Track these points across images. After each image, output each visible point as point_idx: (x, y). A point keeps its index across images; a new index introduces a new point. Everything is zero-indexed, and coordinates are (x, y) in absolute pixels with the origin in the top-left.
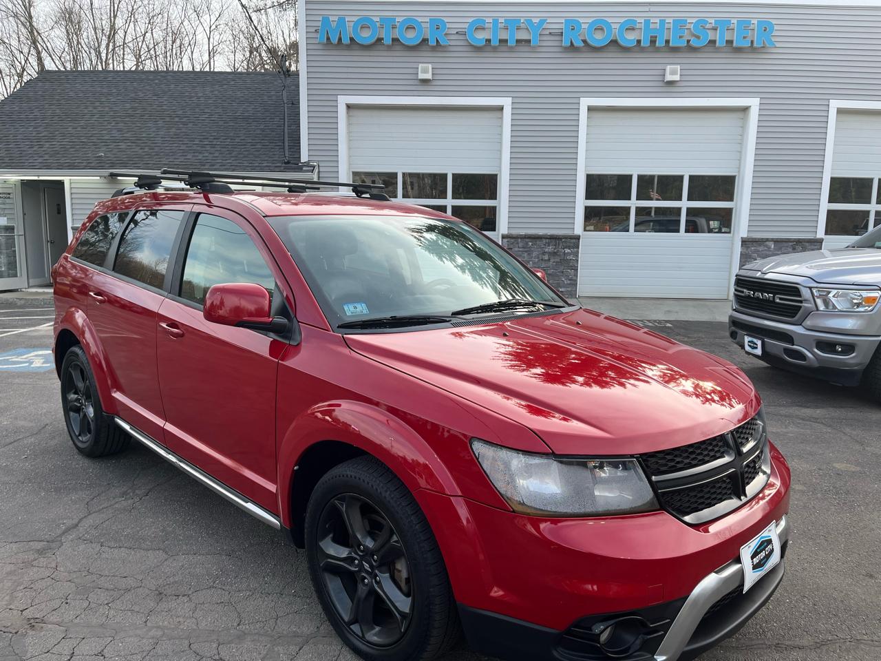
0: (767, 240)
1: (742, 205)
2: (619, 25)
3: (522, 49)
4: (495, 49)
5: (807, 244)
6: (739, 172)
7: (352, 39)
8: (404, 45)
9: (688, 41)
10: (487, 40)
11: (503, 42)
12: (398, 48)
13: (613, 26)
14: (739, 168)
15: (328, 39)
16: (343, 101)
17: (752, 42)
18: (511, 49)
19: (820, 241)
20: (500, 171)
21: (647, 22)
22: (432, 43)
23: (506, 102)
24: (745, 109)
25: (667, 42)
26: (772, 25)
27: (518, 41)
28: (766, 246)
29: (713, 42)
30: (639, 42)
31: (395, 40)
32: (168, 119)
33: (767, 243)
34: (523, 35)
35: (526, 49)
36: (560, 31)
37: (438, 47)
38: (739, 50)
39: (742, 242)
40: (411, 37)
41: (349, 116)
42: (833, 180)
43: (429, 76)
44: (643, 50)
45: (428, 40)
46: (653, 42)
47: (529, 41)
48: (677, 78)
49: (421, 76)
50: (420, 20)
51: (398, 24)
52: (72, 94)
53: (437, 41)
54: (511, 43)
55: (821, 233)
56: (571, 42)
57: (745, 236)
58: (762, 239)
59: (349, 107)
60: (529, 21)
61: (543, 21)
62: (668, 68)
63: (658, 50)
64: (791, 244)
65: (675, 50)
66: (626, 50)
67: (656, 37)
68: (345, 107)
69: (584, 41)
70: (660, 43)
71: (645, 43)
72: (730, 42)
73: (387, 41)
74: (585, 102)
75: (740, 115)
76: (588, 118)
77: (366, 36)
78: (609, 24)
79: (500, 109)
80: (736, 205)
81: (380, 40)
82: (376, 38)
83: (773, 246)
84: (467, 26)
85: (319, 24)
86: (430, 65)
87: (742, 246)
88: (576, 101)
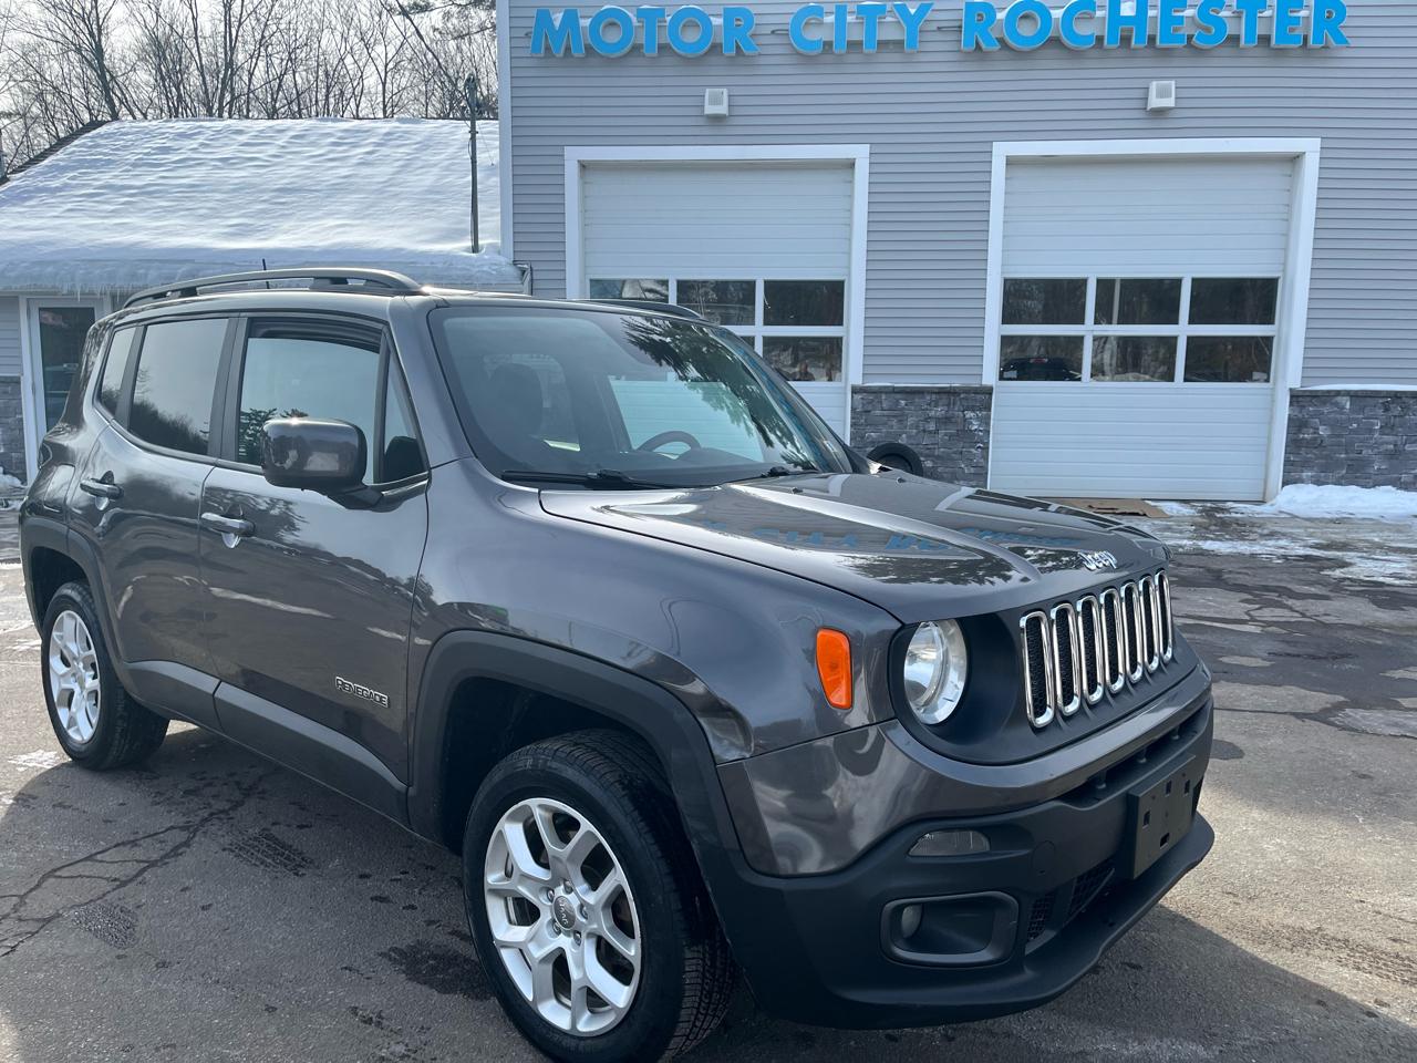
0: (1338, 394)
1: (1291, 331)
2: (1064, 10)
3: (888, 57)
4: (839, 60)
6: (1284, 271)
7: (589, 49)
8: (679, 55)
10: (825, 43)
11: (854, 46)
12: (668, 60)
13: (1053, 13)
14: (1285, 264)
15: (548, 48)
16: (573, 155)
17: (1306, 38)
18: (869, 59)
20: (849, 275)
21: (1114, 5)
22: (729, 50)
23: (860, 153)
24: (1294, 159)
25: (1152, 39)
26: (1340, 8)
27: (883, 44)
28: (1336, 404)
29: (1233, 39)
30: (1100, 39)
31: (664, 48)
33: (1339, 399)
34: (889, 34)
35: (896, 57)
36: (957, 24)
37: (739, 57)
38: (1281, 53)
39: (1292, 397)
40: (691, 42)
41: (584, 183)
43: (722, 109)
44: (1107, 54)
45: (721, 45)
46: (1126, 40)
47: (900, 43)
48: (1170, 102)
49: (709, 110)
50: (707, 10)
51: (668, 19)
53: (738, 47)
54: (869, 47)
56: (977, 43)
57: (1297, 385)
58: (1329, 391)
59: (583, 166)
60: (901, 7)
61: (925, 7)
62: (1154, 85)
63: (1134, 54)
64: (1381, 401)
65: (1166, 53)
66: (1075, 54)
67: (1131, 30)
68: (576, 165)
69: (1001, 41)
70: (1138, 41)
71: (1112, 42)
72: (1265, 39)
73: (650, 50)
74: (1002, 150)
75: (1287, 169)
76: (1006, 179)
77: (613, 42)
78: (1045, 8)
79: (849, 165)
80: (1279, 330)
81: (637, 48)
82: (629, 46)
83: (1348, 406)
84: (789, 19)
85: (532, 23)
86: (725, 91)
87: (1291, 404)
88: (985, 148)
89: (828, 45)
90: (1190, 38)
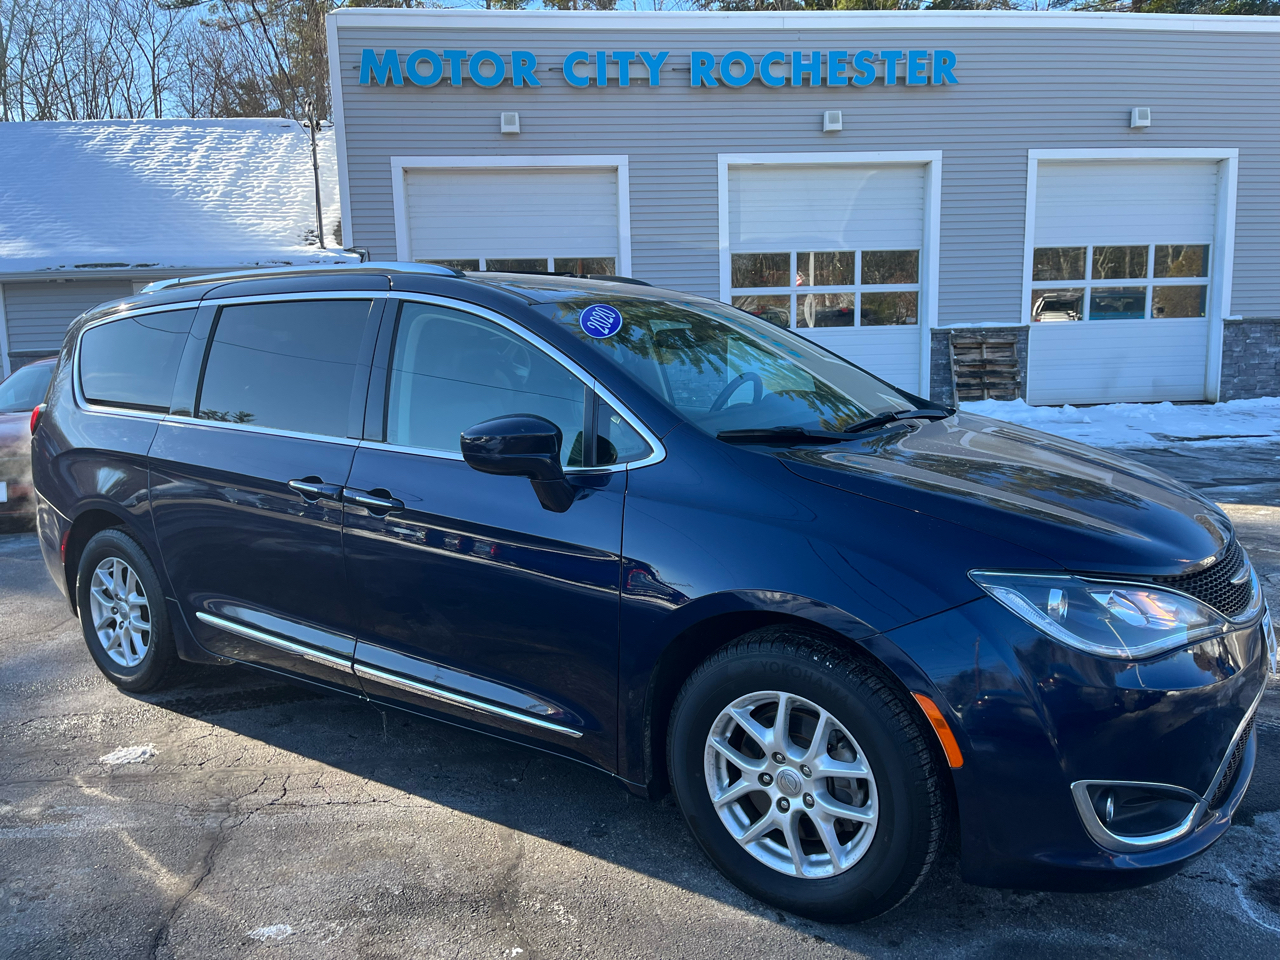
1: (929, 287)
2: (762, 58)
3: (637, 90)
4: (602, 92)
6: (922, 245)
7: (406, 79)
8: (478, 86)
10: (591, 79)
11: (612, 81)
12: (471, 90)
13: (755, 60)
14: (922, 240)
15: (372, 78)
16: (398, 163)
17: (929, 79)
18: (624, 92)
19: (1026, 330)
20: (618, 253)
21: (797, 55)
22: (517, 83)
23: (621, 161)
24: (925, 166)
25: (824, 80)
26: (952, 56)
27: (633, 81)
29: (880, 80)
30: (788, 80)
31: (466, 80)
34: (638, 73)
35: (643, 90)
36: (686, 67)
37: (526, 89)
38: (913, 90)
39: (932, 334)
40: (487, 76)
41: (407, 185)
42: (1037, 251)
43: (516, 128)
44: (795, 91)
45: (511, 79)
46: (806, 81)
47: (646, 80)
48: (838, 126)
49: (505, 129)
50: (498, 52)
51: (468, 58)
53: (524, 80)
54: (624, 83)
55: (1026, 320)
56: (702, 81)
57: (936, 327)
59: (407, 172)
60: (645, 54)
61: (664, 54)
62: (827, 114)
63: (813, 91)
65: (835, 91)
66: (771, 90)
67: (809, 74)
68: (401, 171)
69: (719, 80)
70: (815, 82)
71: (797, 82)
72: (901, 80)
73: (455, 81)
74: (724, 160)
75: (921, 173)
76: (729, 180)
77: (426, 76)
78: (749, 57)
79: (614, 171)
80: (921, 288)
81: (444, 79)
82: (440, 79)
84: (563, 60)
85: (360, 59)
86: (517, 115)
87: (932, 340)
88: (712, 158)
89: (593, 80)
90: (850, 79)
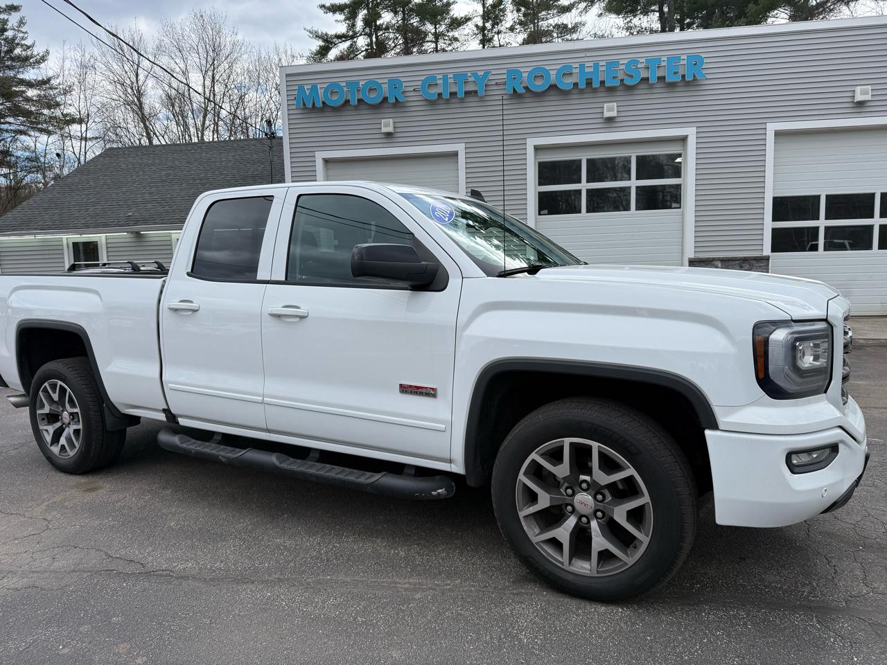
0: (713, 259)
2: (556, 71)
3: (469, 99)
4: (447, 102)
5: (754, 262)
7: (323, 103)
8: (368, 104)
9: (622, 80)
11: (453, 94)
12: (363, 107)
13: (551, 72)
15: (304, 104)
16: (320, 156)
17: (683, 76)
18: (462, 101)
19: (767, 259)
21: (582, 66)
22: (391, 100)
23: (460, 148)
24: (683, 139)
25: (603, 82)
26: (701, 59)
27: (467, 93)
28: (713, 265)
29: (645, 80)
30: (576, 84)
31: (360, 101)
32: (191, 182)
33: (715, 262)
34: (471, 88)
35: (475, 99)
36: (503, 81)
37: (397, 104)
38: (672, 85)
39: (689, 262)
40: (373, 98)
41: (326, 169)
42: (775, 199)
43: (390, 130)
44: (582, 91)
45: (387, 98)
46: (589, 83)
47: (476, 92)
48: (614, 114)
49: (384, 130)
50: (380, 81)
51: (361, 86)
52: (123, 166)
53: (396, 98)
54: (461, 95)
55: (767, 250)
56: (514, 89)
57: (692, 256)
58: (709, 258)
60: (475, 74)
61: (487, 73)
62: (606, 106)
63: (595, 90)
64: (737, 262)
65: (612, 90)
66: (565, 93)
67: (592, 79)
68: (321, 160)
69: (526, 88)
70: (596, 84)
71: (582, 85)
72: (662, 79)
73: (354, 102)
74: (531, 142)
75: (679, 144)
77: (336, 100)
78: (547, 71)
79: (455, 155)
81: (347, 102)
82: (343, 101)
83: (719, 265)
84: (420, 83)
85: (296, 93)
86: (391, 120)
87: (689, 266)
88: (522, 142)
89: (440, 95)
